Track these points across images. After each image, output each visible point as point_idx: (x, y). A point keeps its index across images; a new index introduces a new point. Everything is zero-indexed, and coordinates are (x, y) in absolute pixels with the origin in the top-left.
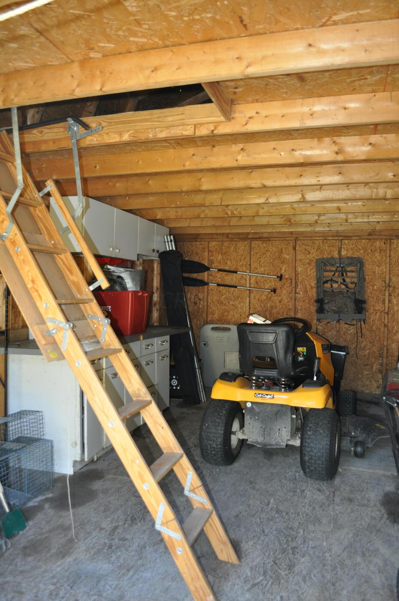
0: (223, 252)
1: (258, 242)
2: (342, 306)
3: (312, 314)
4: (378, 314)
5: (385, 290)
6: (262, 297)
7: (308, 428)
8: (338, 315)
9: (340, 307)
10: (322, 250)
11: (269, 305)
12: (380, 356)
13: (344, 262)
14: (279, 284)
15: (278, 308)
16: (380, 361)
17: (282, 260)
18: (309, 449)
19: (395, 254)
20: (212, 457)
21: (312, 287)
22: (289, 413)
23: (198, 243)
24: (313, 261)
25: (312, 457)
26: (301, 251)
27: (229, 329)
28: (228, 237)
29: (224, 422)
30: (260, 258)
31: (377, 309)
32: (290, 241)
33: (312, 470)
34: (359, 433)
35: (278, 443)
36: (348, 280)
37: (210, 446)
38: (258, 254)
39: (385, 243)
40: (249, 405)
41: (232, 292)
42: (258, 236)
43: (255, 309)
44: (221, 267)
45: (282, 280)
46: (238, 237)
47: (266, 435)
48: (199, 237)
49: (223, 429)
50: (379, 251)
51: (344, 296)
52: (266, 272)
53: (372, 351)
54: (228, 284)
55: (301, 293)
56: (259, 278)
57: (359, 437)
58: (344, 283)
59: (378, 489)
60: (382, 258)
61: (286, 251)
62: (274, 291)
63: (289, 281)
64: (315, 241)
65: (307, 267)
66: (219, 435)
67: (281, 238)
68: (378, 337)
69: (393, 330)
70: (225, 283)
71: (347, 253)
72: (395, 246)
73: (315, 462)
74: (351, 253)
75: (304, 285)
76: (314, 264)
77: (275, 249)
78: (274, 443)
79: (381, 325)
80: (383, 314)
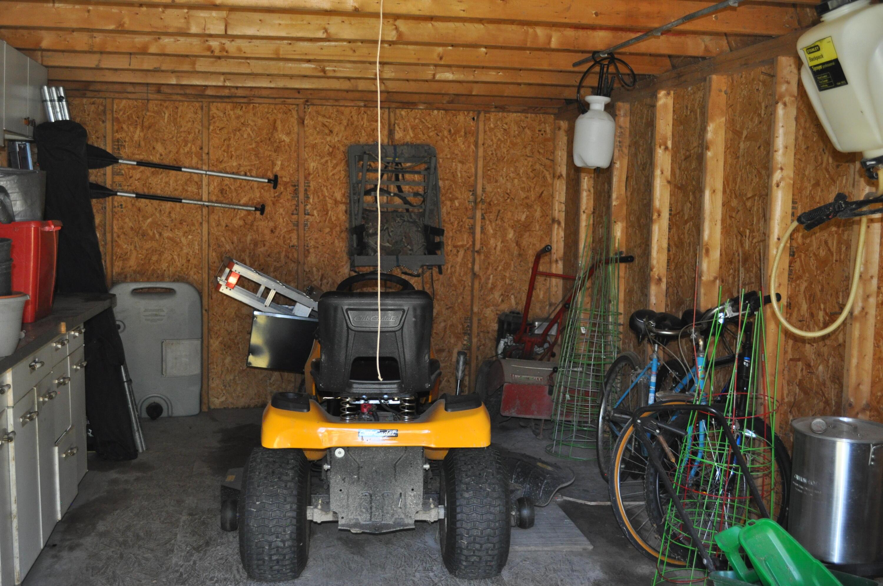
0: (146, 124)
1: (224, 104)
2: (401, 240)
3: (338, 256)
4: (462, 253)
5: (475, 208)
6: (234, 222)
7: (463, 486)
8: (394, 257)
9: (396, 242)
10: (357, 126)
11: (249, 238)
12: (465, 334)
13: (402, 153)
14: (269, 195)
15: (267, 244)
16: (465, 342)
17: (275, 145)
18: (469, 526)
19: (492, 140)
20: (271, 568)
21: (336, 202)
22: (420, 462)
23: (85, 100)
24: (338, 149)
25: (475, 539)
26: (315, 128)
27: (170, 292)
28: (159, 92)
29: (295, 492)
30: (230, 139)
31: (460, 243)
32: (291, 107)
33: (473, 563)
34: (516, 482)
35: (398, 520)
36: (406, 188)
37: (270, 546)
38: (225, 131)
39: (473, 119)
40: (340, 454)
41: (168, 210)
42: (226, 92)
43: (219, 246)
44: (141, 157)
45: (278, 188)
46: (182, 92)
47: (374, 509)
48: (91, 88)
49: (295, 507)
50: (462, 133)
51: (404, 221)
52: (242, 169)
53: (449, 323)
54: (159, 193)
55: (315, 213)
56: (227, 182)
57: (518, 490)
58: (400, 194)
59: (578, 578)
60: (469, 147)
61: (284, 126)
62: (261, 209)
63: (290, 189)
64: (343, 108)
65: (327, 162)
66: (289, 521)
67: (275, 98)
68: (461, 298)
69: (487, 283)
70: (152, 192)
71: (405, 136)
72: (492, 125)
73: (481, 547)
74: (412, 135)
75: (321, 198)
76: (340, 156)
77: (260, 122)
78: (391, 523)
79: (466, 274)
80: (469, 253)
